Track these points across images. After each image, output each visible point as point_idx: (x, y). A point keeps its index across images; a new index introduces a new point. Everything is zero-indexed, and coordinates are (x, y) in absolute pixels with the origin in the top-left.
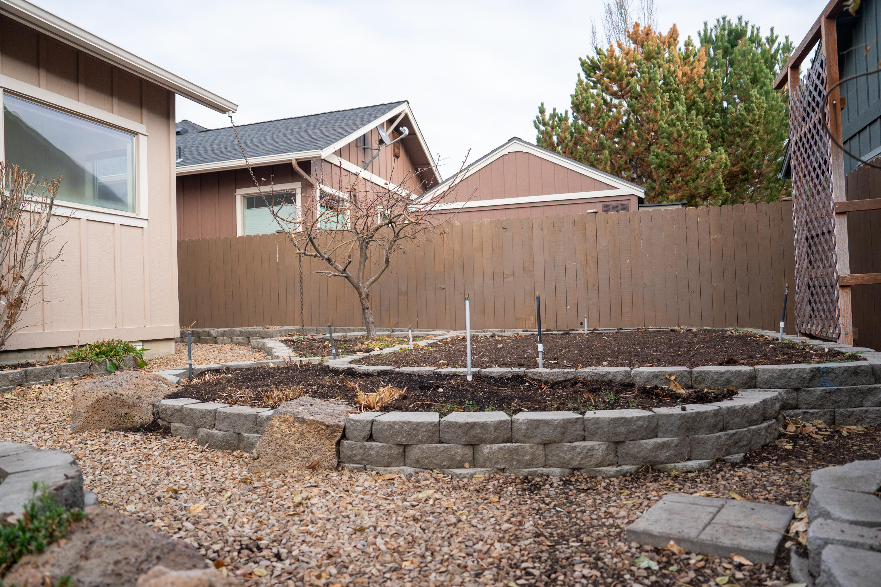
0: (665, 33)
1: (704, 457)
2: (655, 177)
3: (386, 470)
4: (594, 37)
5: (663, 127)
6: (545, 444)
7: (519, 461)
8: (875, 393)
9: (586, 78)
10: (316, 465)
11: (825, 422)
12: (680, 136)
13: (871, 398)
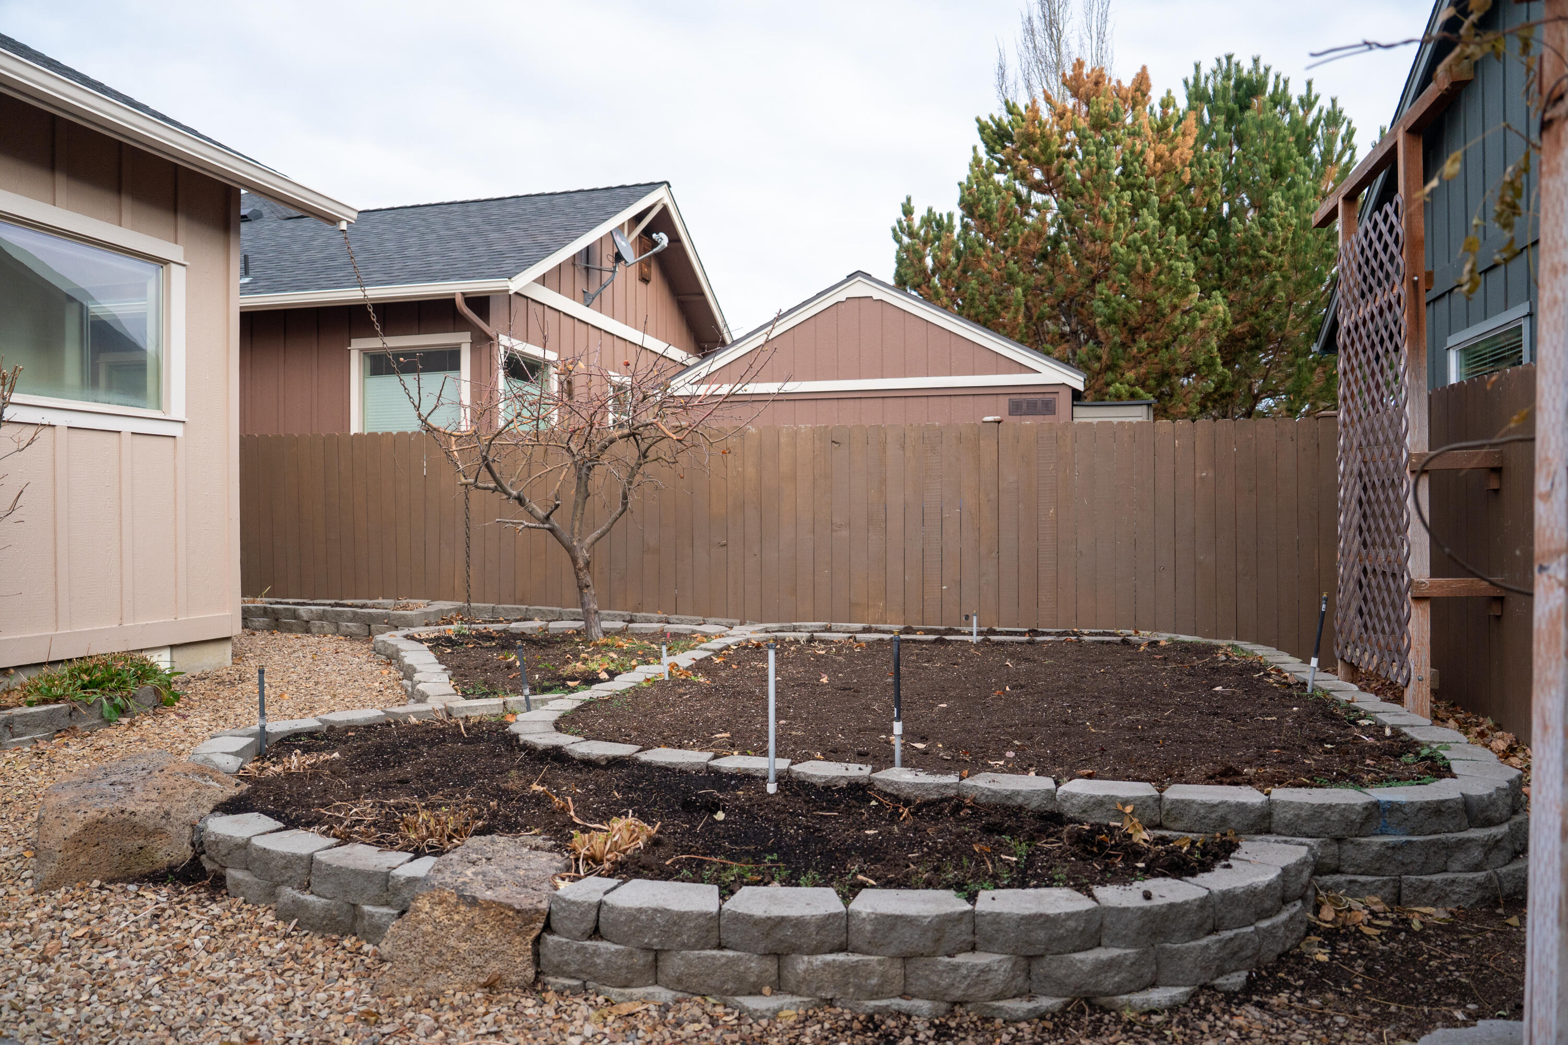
0: (1127, 83)
1: (1180, 982)
2: (1102, 337)
3: (622, 994)
4: (1003, 74)
5: (1118, 254)
6: (906, 958)
7: (858, 987)
8: (1469, 848)
9: (988, 153)
10: (495, 981)
11: (1384, 900)
12: (1147, 269)
13: (1461, 856)
